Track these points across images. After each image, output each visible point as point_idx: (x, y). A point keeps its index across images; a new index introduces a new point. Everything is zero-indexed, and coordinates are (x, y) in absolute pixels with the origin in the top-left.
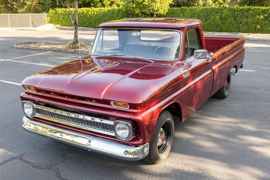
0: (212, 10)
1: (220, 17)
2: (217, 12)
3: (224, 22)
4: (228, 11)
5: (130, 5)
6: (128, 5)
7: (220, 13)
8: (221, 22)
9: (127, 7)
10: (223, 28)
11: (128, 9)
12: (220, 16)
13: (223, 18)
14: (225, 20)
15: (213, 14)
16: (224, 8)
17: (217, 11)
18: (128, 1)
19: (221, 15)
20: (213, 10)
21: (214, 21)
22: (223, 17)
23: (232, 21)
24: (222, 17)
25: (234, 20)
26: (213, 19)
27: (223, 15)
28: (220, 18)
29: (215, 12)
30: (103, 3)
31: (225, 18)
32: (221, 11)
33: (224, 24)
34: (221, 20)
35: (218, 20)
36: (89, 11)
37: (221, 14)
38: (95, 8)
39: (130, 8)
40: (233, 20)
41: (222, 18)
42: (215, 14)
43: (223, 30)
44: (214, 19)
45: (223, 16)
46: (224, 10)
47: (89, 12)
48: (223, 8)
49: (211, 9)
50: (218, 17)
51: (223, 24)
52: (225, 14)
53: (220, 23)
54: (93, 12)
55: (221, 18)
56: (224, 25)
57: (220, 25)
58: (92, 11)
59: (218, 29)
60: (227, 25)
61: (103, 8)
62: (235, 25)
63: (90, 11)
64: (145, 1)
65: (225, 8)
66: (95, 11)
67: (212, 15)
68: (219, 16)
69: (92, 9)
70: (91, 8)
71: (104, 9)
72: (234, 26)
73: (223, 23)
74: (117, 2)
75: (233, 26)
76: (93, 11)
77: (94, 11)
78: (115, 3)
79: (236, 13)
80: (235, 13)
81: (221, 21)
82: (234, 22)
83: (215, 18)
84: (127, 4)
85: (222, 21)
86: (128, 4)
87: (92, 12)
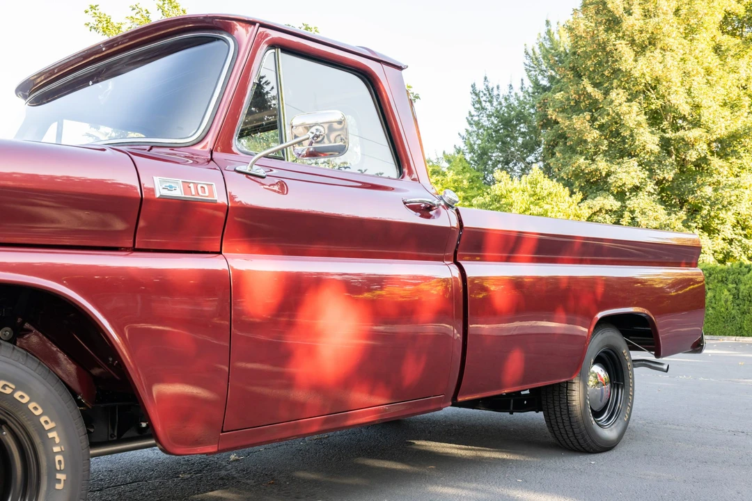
0: (708, 275)
2: (722, 281)
3: (745, 307)
7: (732, 284)
8: (738, 307)
10: (745, 326)
12: (734, 291)
13: (744, 296)
15: (711, 286)
16: (743, 267)
17: (722, 277)
19: (736, 288)
20: (710, 275)
21: (715, 306)
22: (742, 292)
24: (740, 294)
26: (713, 301)
27: (742, 287)
28: (734, 298)
29: (716, 281)
32: (733, 276)
34: (738, 302)
35: (729, 303)
37: (735, 285)
41: (741, 297)
43: (745, 333)
44: (716, 299)
45: (741, 290)
46: (744, 275)
48: (741, 267)
50: (726, 292)
51: (744, 313)
52: (748, 286)
53: (733, 312)
55: (736, 297)
56: (748, 316)
57: (734, 317)
59: (729, 328)
65: (746, 267)
67: (709, 289)
68: (729, 291)
81: (738, 305)
83: (718, 298)
85: (741, 306)
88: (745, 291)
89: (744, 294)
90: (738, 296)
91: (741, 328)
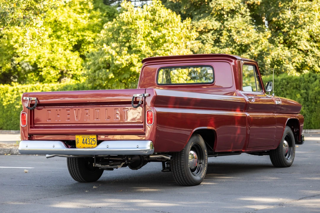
1: (305, 98)
5: (100, 73)
6: (97, 74)
9: (95, 80)
11: (97, 83)
14: (316, 103)
18: (97, 66)
30: (41, 73)
31: (316, 98)
33: (313, 112)
36: (7, 92)
38: (20, 85)
39: (101, 82)
42: (292, 92)
47: (8, 95)
49: (284, 81)
54: (17, 94)
58: (13, 91)
61: (38, 84)
63: (9, 91)
64: (134, 66)
66: (20, 91)
69: (15, 87)
70: (12, 86)
71: (43, 87)
73: (311, 110)
74: (72, 73)
76: (15, 92)
77: (18, 91)
78: (69, 74)
84: (95, 71)
86: (97, 72)
87: (12, 95)
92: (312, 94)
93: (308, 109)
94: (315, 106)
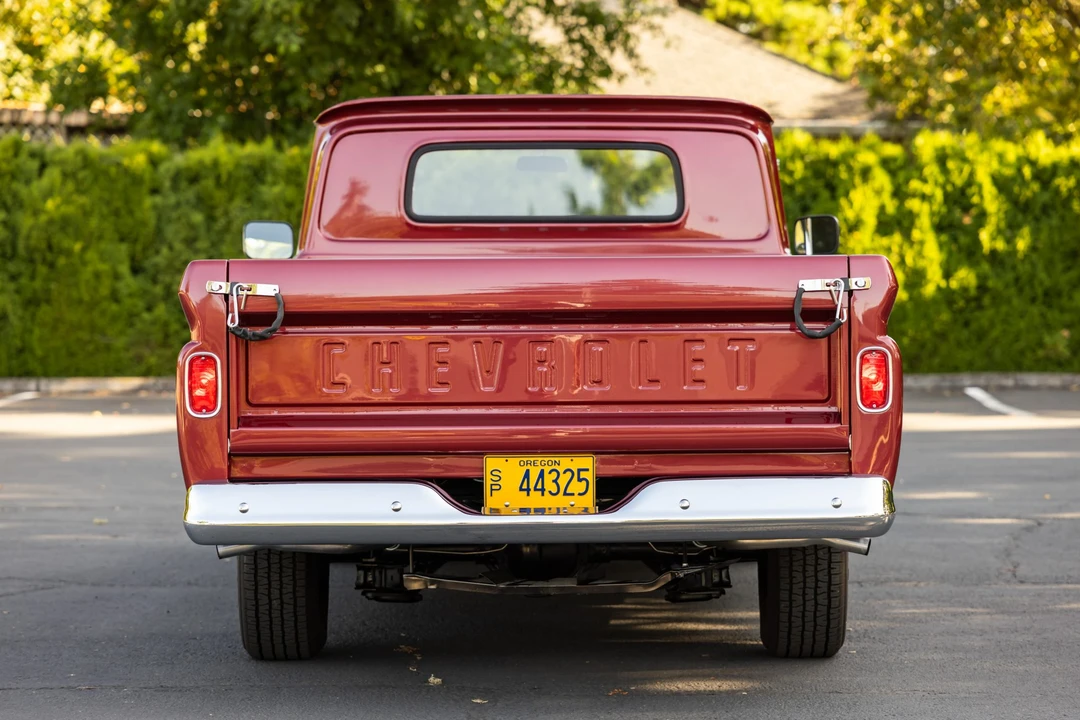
3: (38, 284)
4: (70, 186)
10: (36, 344)
14: (52, 266)
16: (23, 156)
22: (28, 237)
23: (117, 277)
25: (136, 270)
31: (50, 247)
33: (39, 305)
40: (124, 269)
43: (33, 365)
46: (28, 181)
48: (16, 154)
51: (32, 303)
52: (43, 218)
56: (45, 312)
60: (73, 316)
62: (149, 309)
65: (33, 155)
72: (139, 325)
73: (28, 294)
75: (131, 318)
79: (149, 201)
80: (140, 203)
81: (14, 278)
82: (129, 283)
85: (24, 281)
88: (35, 234)
89: (33, 242)
90: (14, 247)
91: (21, 351)
92: (32, 228)
93: (18, 291)
94: (47, 280)
